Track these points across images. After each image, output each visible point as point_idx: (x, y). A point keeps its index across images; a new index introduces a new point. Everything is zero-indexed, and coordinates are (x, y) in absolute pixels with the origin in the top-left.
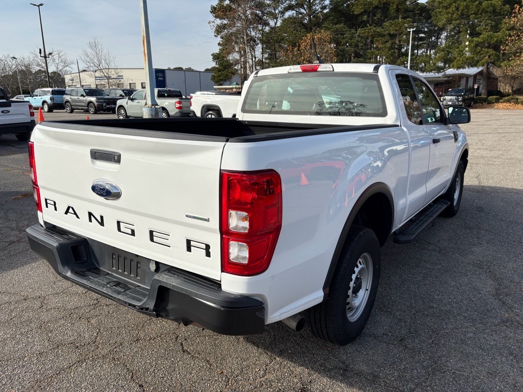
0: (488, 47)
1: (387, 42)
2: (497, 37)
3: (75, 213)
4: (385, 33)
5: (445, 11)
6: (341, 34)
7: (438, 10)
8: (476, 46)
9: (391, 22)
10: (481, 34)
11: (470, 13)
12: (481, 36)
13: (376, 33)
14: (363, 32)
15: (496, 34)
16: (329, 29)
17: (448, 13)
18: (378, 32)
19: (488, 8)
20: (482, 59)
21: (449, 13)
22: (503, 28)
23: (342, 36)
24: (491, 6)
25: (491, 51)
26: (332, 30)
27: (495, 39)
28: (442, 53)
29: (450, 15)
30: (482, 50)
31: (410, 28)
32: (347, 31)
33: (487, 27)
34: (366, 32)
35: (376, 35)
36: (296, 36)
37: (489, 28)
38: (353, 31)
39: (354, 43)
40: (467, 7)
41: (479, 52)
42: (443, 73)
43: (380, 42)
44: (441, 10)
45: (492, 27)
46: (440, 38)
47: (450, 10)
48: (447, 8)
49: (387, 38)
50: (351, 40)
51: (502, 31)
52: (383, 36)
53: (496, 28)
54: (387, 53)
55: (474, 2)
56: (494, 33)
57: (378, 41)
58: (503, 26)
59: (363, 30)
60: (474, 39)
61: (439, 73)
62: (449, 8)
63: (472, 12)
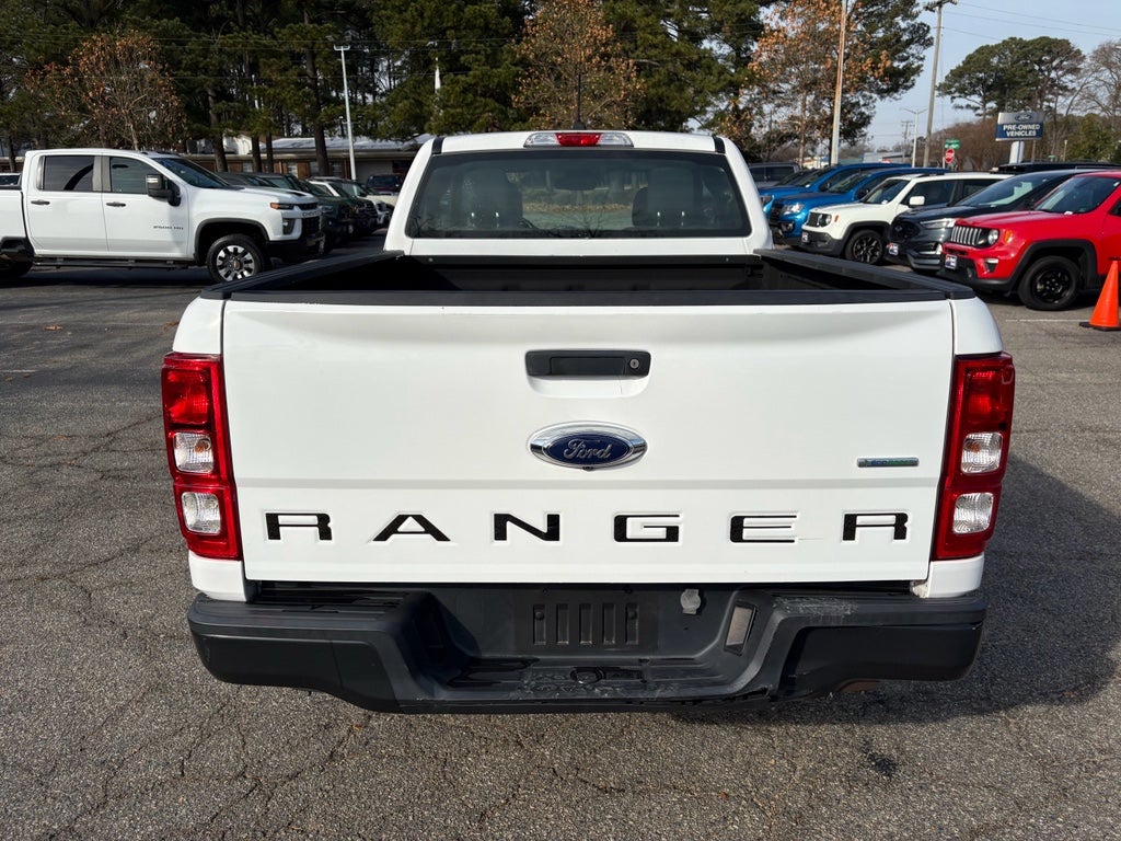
0: (483, 95)
1: (286, 69)
2: (499, 76)
3: (430, 529)
4: (282, 50)
5: (397, 16)
6: (180, 43)
7: (383, 12)
8: (465, 91)
9: (291, 28)
10: (470, 69)
11: (445, 25)
12: (471, 73)
13: (262, 48)
14: (231, 41)
15: (494, 70)
16: (144, 28)
17: (404, 21)
18: (265, 46)
19: (475, 18)
20: (478, 118)
21: (406, 21)
22: (506, 60)
23: (180, 48)
24: (481, 16)
25: (492, 103)
26: (153, 30)
27: (496, 80)
28: (405, 102)
29: (408, 25)
30: (476, 101)
31: (339, 45)
32: (189, 36)
33: (479, 57)
34: (239, 43)
35: (262, 51)
36: (57, 38)
37: (484, 60)
38: (205, 38)
39: (214, 65)
40: (438, 13)
41: (472, 103)
42: (411, 143)
43: (274, 68)
44: (389, 12)
45: (487, 56)
46: (378, 70)
47: (407, 15)
48: (401, 12)
49: (286, 61)
50: (205, 58)
51: (504, 65)
52: (278, 56)
53: (493, 60)
54: (295, 95)
55: (450, 4)
56: (492, 68)
57: (269, 66)
58: (505, 56)
59: (230, 38)
60: (459, 77)
61: (403, 142)
62: (405, 11)
63: (449, 24)
